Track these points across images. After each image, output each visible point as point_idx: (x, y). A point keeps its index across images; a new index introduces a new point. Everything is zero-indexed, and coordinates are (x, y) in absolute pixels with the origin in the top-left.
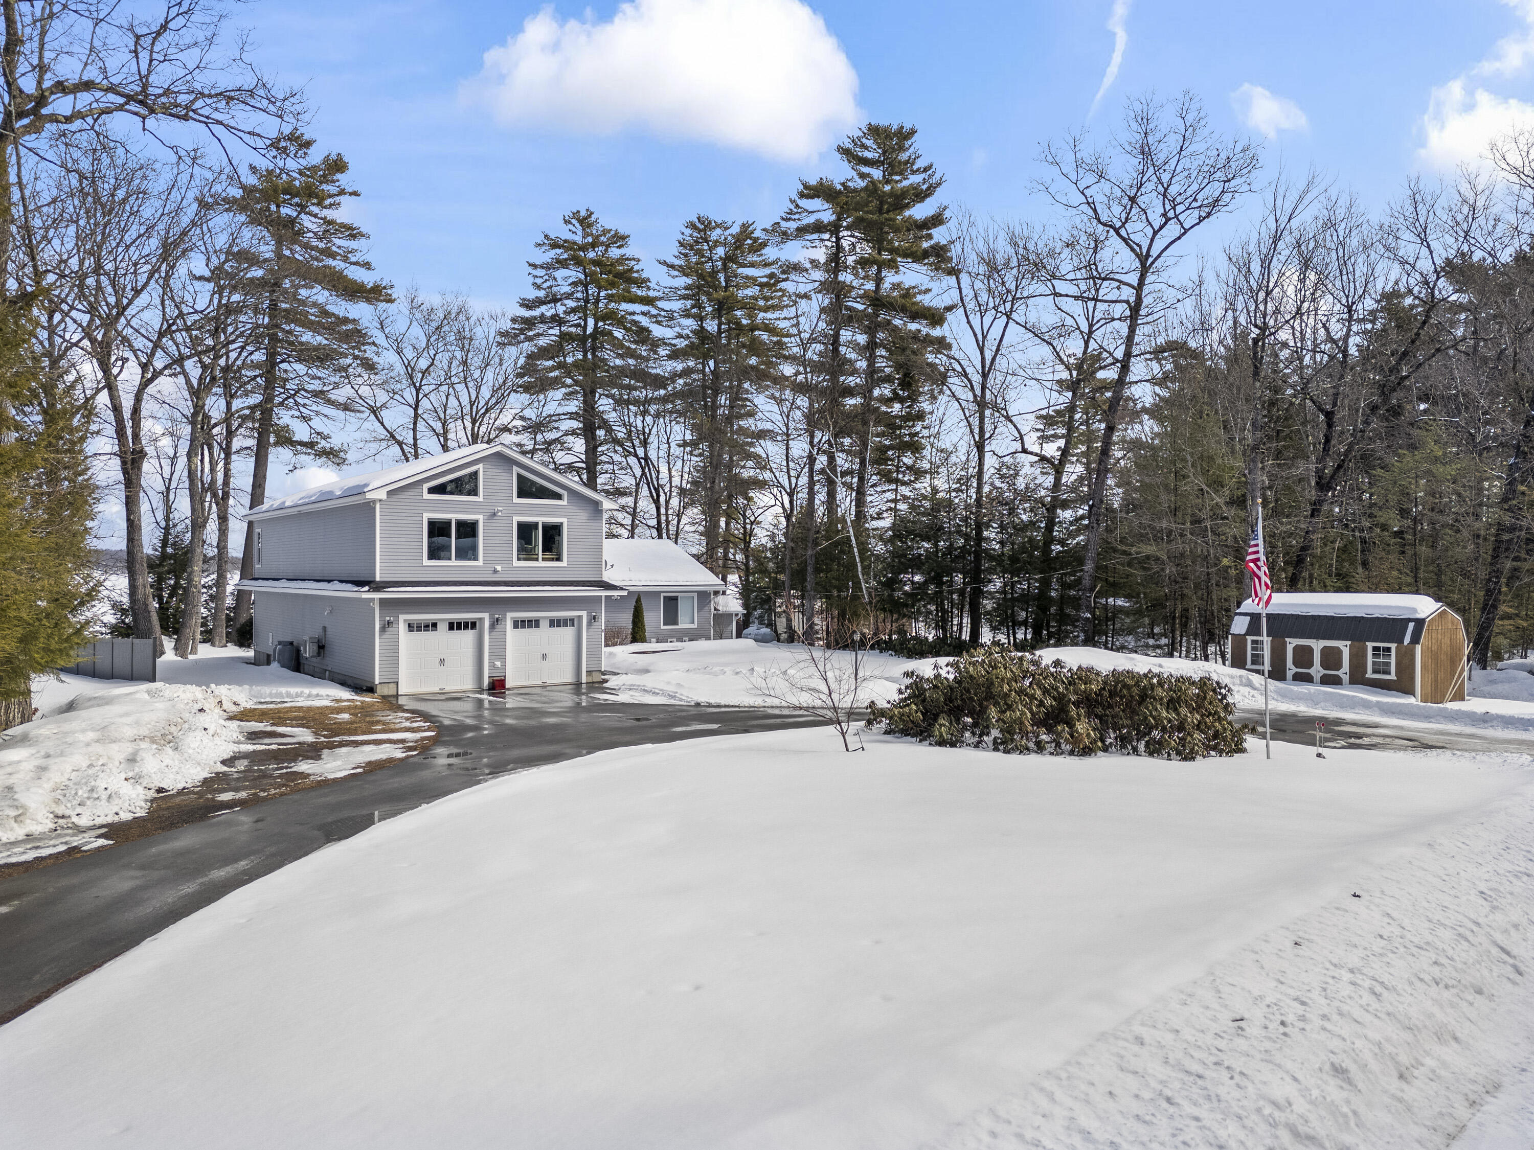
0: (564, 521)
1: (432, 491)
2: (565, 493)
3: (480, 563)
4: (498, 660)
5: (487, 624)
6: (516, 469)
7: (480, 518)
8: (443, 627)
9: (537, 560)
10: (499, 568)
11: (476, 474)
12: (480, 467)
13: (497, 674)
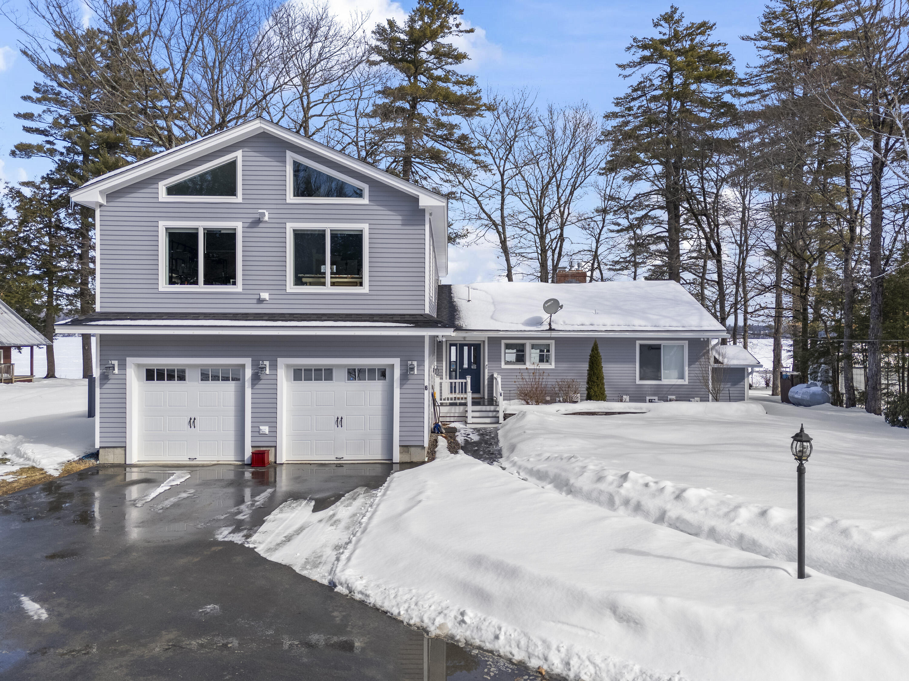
0: (365, 227)
1: (172, 190)
2: (366, 188)
3: (238, 288)
4: (265, 423)
5: (248, 373)
6: (290, 156)
7: (238, 226)
8: (193, 376)
9: (324, 284)
10: (265, 295)
11: (233, 165)
12: (239, 154)
13: (263, 443)
